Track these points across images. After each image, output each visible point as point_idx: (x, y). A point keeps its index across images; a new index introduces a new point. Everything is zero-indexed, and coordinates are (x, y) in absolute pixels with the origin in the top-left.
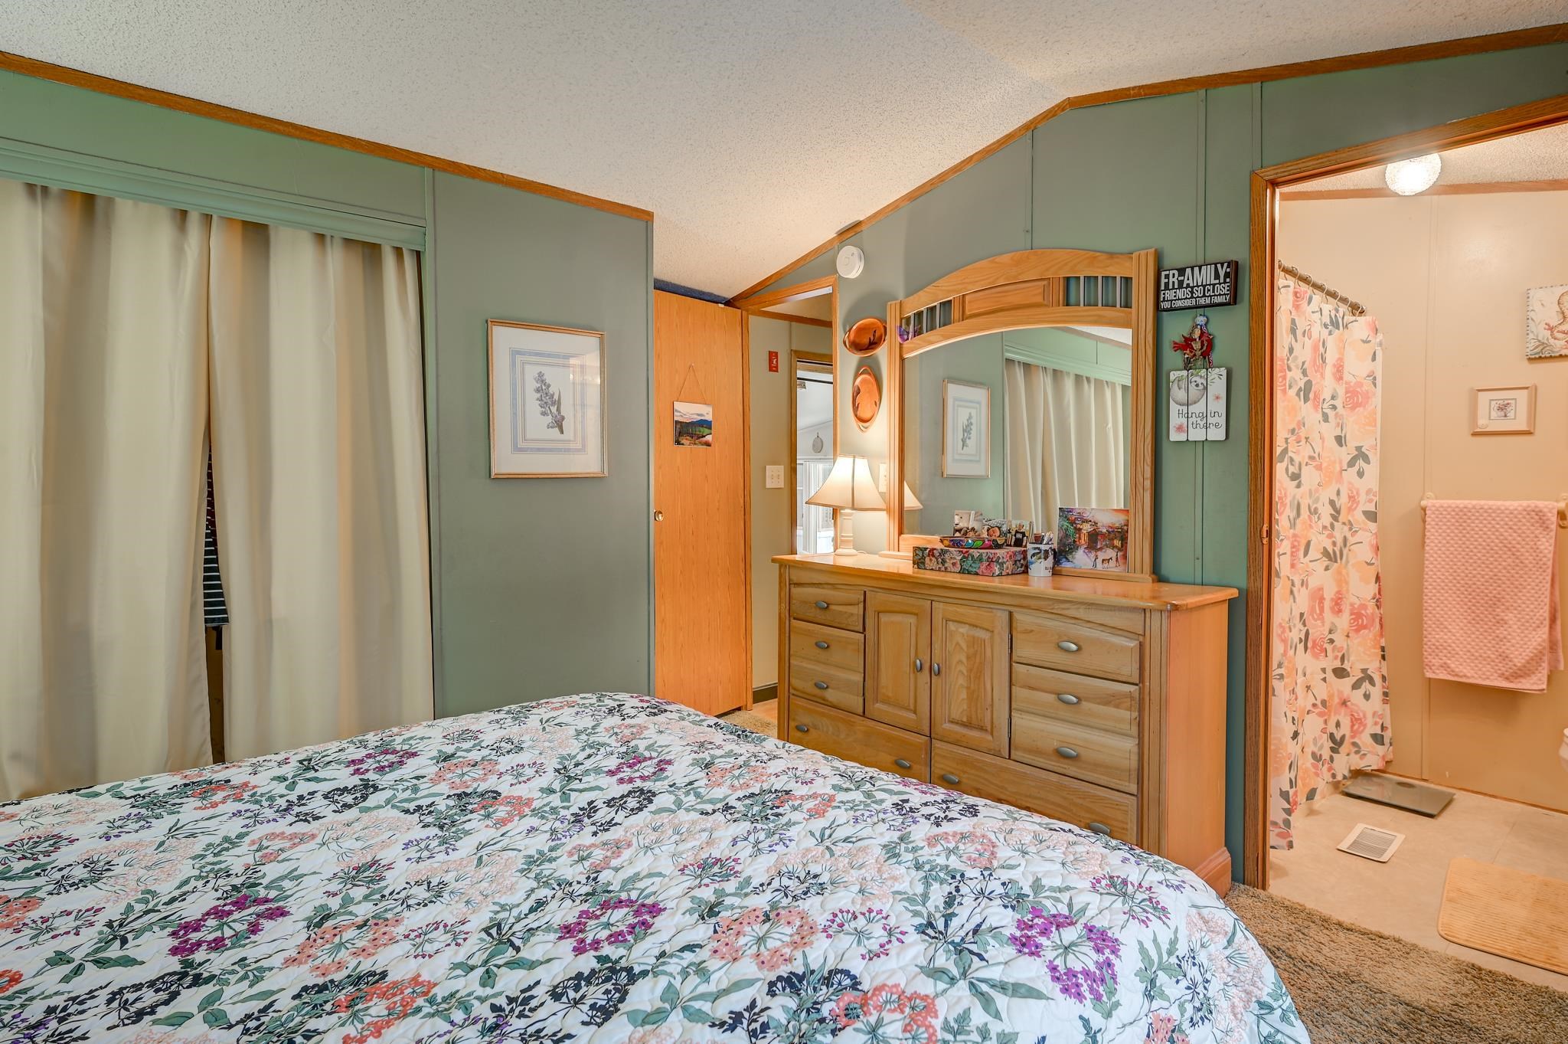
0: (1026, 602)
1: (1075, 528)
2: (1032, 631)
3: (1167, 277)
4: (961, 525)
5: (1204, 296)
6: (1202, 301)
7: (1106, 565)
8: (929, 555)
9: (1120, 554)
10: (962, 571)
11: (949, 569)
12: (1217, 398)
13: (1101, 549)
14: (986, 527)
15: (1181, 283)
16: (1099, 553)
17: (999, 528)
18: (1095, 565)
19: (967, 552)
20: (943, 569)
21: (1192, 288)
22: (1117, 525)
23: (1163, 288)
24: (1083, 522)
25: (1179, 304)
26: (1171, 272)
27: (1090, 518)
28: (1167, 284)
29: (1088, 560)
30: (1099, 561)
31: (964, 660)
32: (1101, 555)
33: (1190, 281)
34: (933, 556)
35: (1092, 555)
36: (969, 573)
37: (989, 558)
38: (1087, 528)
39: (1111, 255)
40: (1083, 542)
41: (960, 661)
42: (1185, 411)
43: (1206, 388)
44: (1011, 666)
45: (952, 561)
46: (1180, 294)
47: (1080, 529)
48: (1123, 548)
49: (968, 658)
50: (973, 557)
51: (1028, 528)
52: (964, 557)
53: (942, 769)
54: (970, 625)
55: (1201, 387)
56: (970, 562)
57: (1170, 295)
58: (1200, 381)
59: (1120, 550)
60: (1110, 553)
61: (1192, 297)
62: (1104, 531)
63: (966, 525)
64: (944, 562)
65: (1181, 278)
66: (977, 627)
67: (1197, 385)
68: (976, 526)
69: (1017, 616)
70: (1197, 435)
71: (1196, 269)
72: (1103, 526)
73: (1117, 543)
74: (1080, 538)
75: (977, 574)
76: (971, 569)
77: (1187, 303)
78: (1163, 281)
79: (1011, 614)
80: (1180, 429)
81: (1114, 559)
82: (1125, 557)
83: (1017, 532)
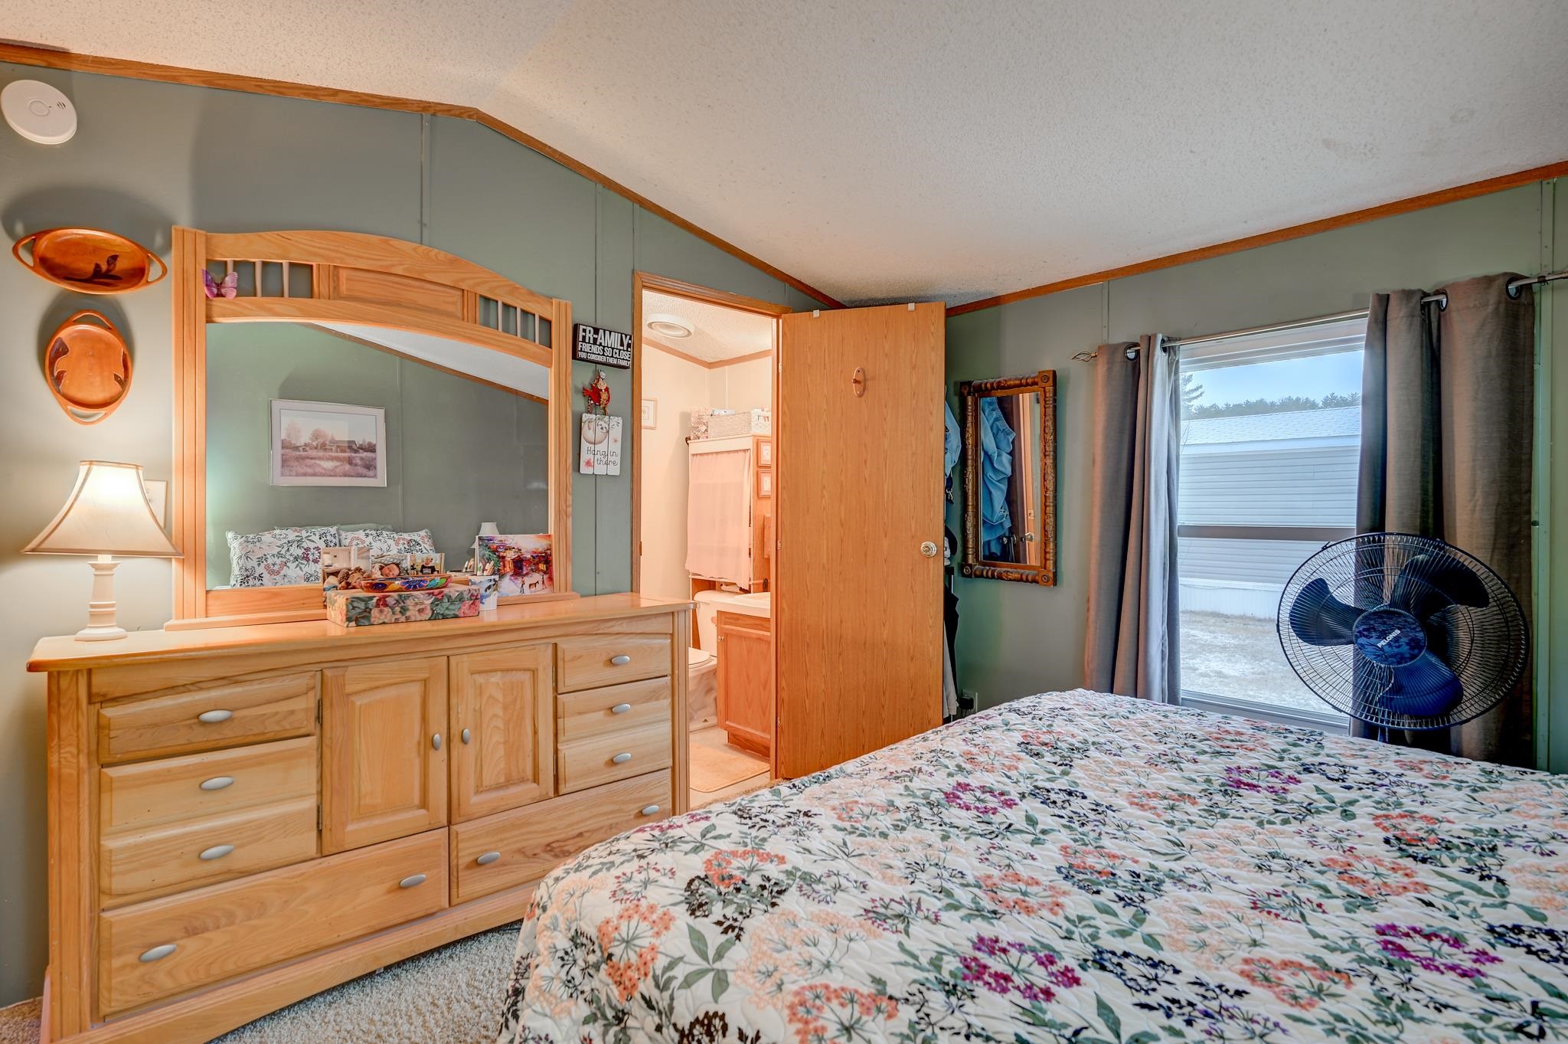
0: (571, 630)
1: (499, 556)
2: (580, 657)
3: (584, 331)
4: (336, 566)
5: (612, 356)
6: (611, 361)
7: (533, 589)
8: (377, 605)
9: (546, 577)
10: (434, 617)
11: (413, 619)
12: (616, 441)
13: (527, 574)
14: (377, 566)
15: (595, 340)
16: (526, 579)
17: (397, 565)
18: (522, 591)
19: (439, 593)
20: (403, 619)
21: (604, 347)
22: (540, 550)
23: (581, 339)
24: (506, 549)
25: (593, 357)
26: (588, 329)
27: (512, 545)
28: (584, 337)
29: (515, 587)
30: (526, 586)
31: (500, 713)
32: (528, 580)
33: (602, 341)
34: (386, 605)
35: (519, 580)
36: (445, 617)
37: (472, 595)
38: (510, 555)
39: (532, 293)
40: (507, 569)
41: (495, 716)
42: (593, 449)
43: (608, 432)
44: (555, 699)
45: (419, 607)
46: (595, 348)
47: (504, 557)
48: (548, 571)
49: (505, 708)
50: (449, 597)
51: (438, 562)
52: (437, 600)
53: (470, 854)
54: (502, 671)
55: (605, 430)
56: (446, 604)
57: (586, 347)
58: (604, 425)
59: (545, 573)
60: (537, 577)
61: (603, 355)
62: (529, 556)
63: (345, 566)
64: (404, 610)
65: (595, 336)
66: (512, 670)
67: (602, 428)
68: (363, 565)
69: (563, 645)
70: (600, 470)
71: (607, 333)
72: (527, 552)
73: (542, 566)
74: (504, 566)
75: (456, 617)
76: (447, 612)
77: (600, 359)
78: (581, 334)
79: (556, 645)
80: (588, 463)
81: (541, 582)
82: (551, 579)
83: (423, 567)
